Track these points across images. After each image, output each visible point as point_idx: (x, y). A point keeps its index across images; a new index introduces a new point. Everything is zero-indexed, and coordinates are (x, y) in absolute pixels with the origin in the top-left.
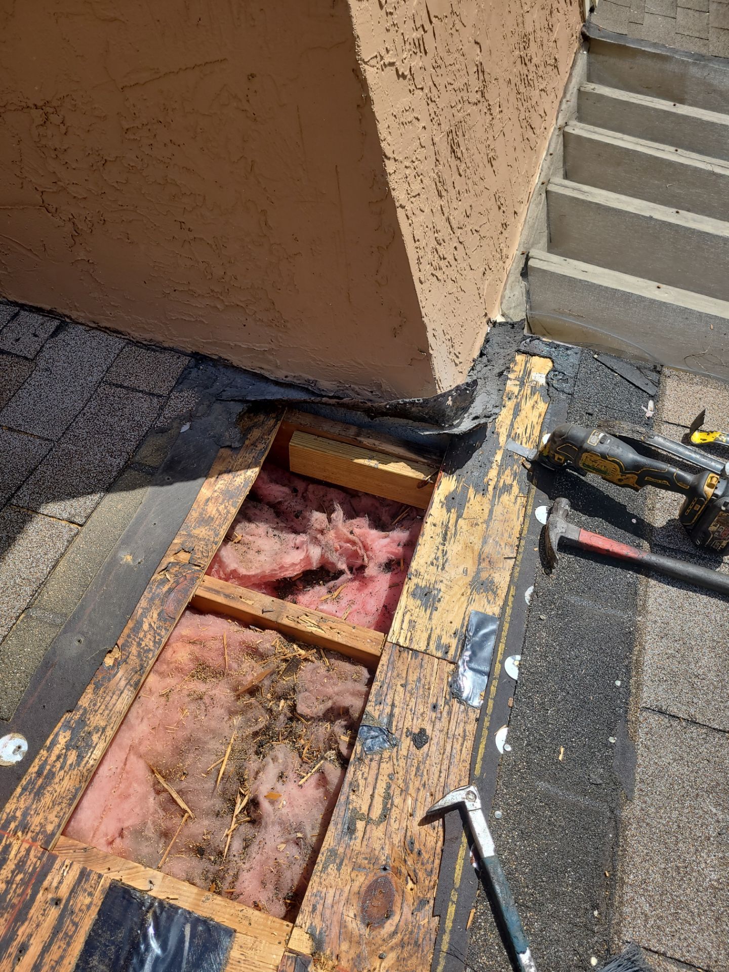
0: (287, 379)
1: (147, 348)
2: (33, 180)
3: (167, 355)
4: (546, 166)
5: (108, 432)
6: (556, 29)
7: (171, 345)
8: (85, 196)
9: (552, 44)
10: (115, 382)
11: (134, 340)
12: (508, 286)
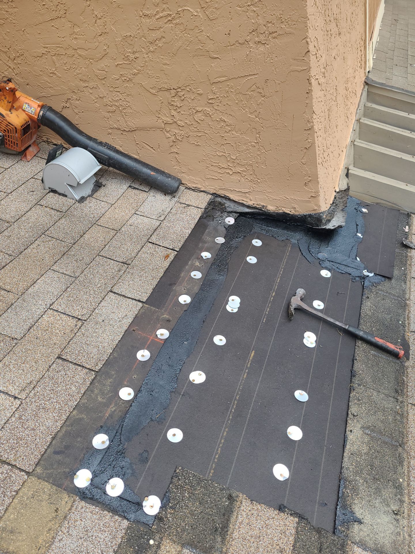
0: (253, 205)
1: (194, 190)
2: (163, 118)
3: (202, 193)
4: (352, 135)
5: (182, 220)
6: (356, 78)
7: (204, 190)
8: (184, 125)
9: (355, 84)
10: (182, 202)
11: (188, 188)
12: (340, 180)
